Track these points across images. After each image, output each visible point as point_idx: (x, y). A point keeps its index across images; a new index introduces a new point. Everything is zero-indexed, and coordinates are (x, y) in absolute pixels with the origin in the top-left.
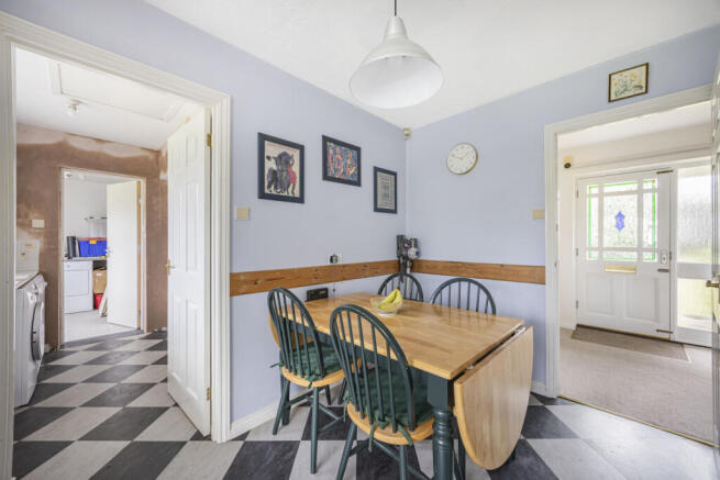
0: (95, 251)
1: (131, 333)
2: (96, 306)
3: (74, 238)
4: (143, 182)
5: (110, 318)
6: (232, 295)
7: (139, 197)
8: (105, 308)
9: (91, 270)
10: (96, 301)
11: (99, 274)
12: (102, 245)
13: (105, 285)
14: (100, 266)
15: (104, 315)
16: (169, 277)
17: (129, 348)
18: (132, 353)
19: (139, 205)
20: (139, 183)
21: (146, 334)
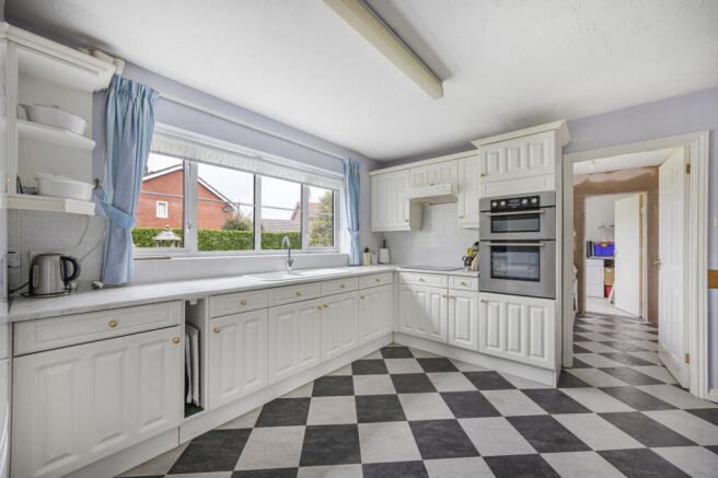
0: (606, 252)
1: (634, 319)
2: (606, 295)
3: (591, 243)
4: (645, 195)
5: (617, 304)
6: (709, 287)
7: (641, 206)
8: (613, 298)
9: (603, 268)
10: (607, 290)
11: (609, 270)
12: (611, 246)
13: (613, 280)
14: (609, 264)
15: (612, 302)
16: (660, 272)
17: (631, 326)
18: (633, 330)
19: (641, 215)
20: (641, 196)
21: (647, 322)
